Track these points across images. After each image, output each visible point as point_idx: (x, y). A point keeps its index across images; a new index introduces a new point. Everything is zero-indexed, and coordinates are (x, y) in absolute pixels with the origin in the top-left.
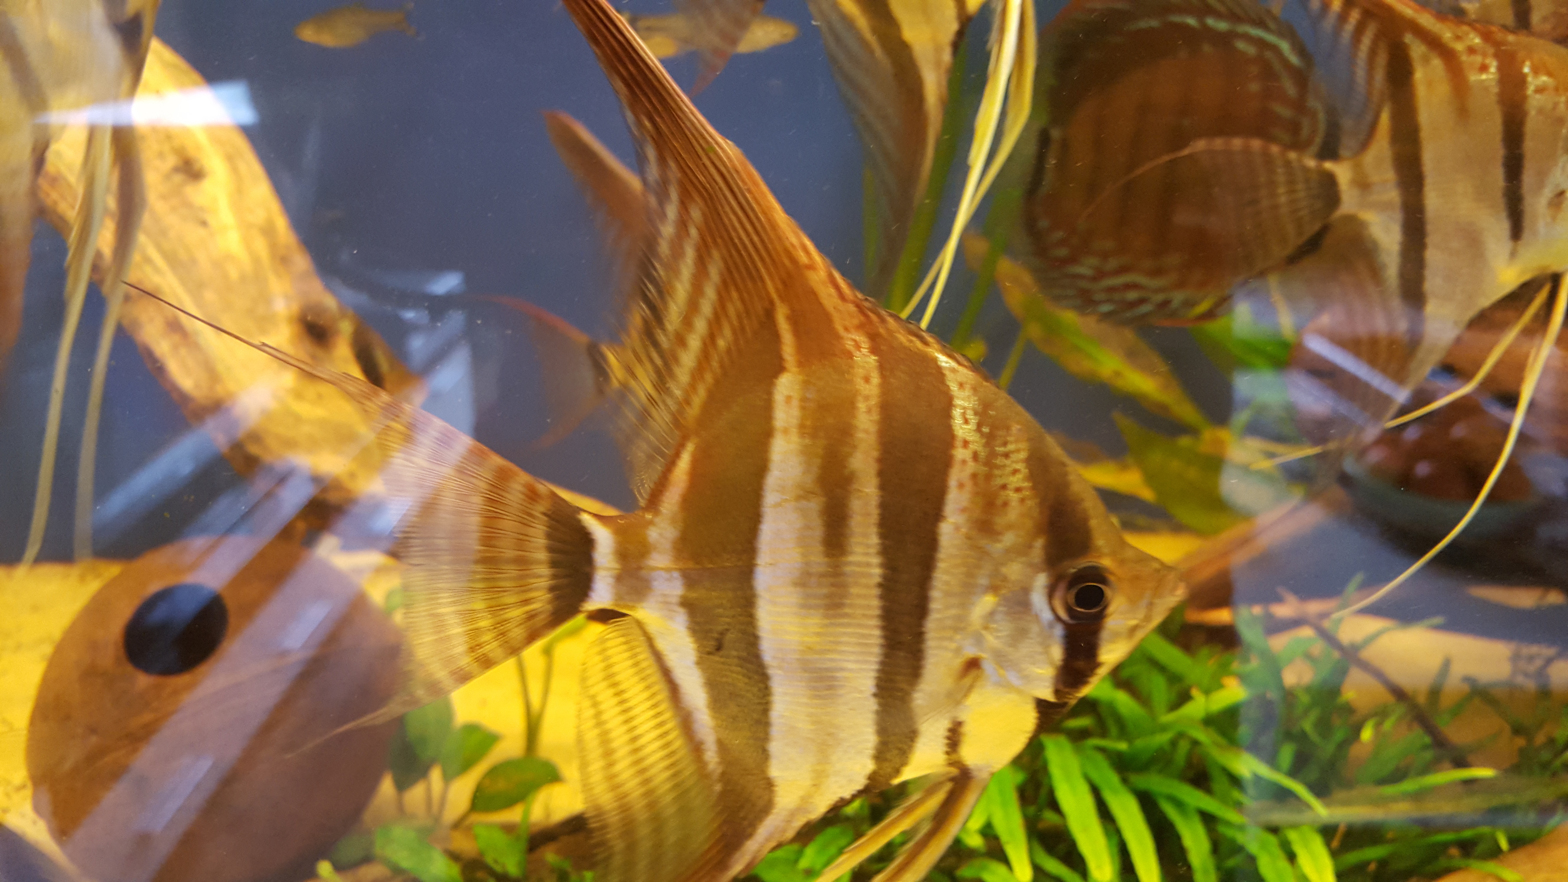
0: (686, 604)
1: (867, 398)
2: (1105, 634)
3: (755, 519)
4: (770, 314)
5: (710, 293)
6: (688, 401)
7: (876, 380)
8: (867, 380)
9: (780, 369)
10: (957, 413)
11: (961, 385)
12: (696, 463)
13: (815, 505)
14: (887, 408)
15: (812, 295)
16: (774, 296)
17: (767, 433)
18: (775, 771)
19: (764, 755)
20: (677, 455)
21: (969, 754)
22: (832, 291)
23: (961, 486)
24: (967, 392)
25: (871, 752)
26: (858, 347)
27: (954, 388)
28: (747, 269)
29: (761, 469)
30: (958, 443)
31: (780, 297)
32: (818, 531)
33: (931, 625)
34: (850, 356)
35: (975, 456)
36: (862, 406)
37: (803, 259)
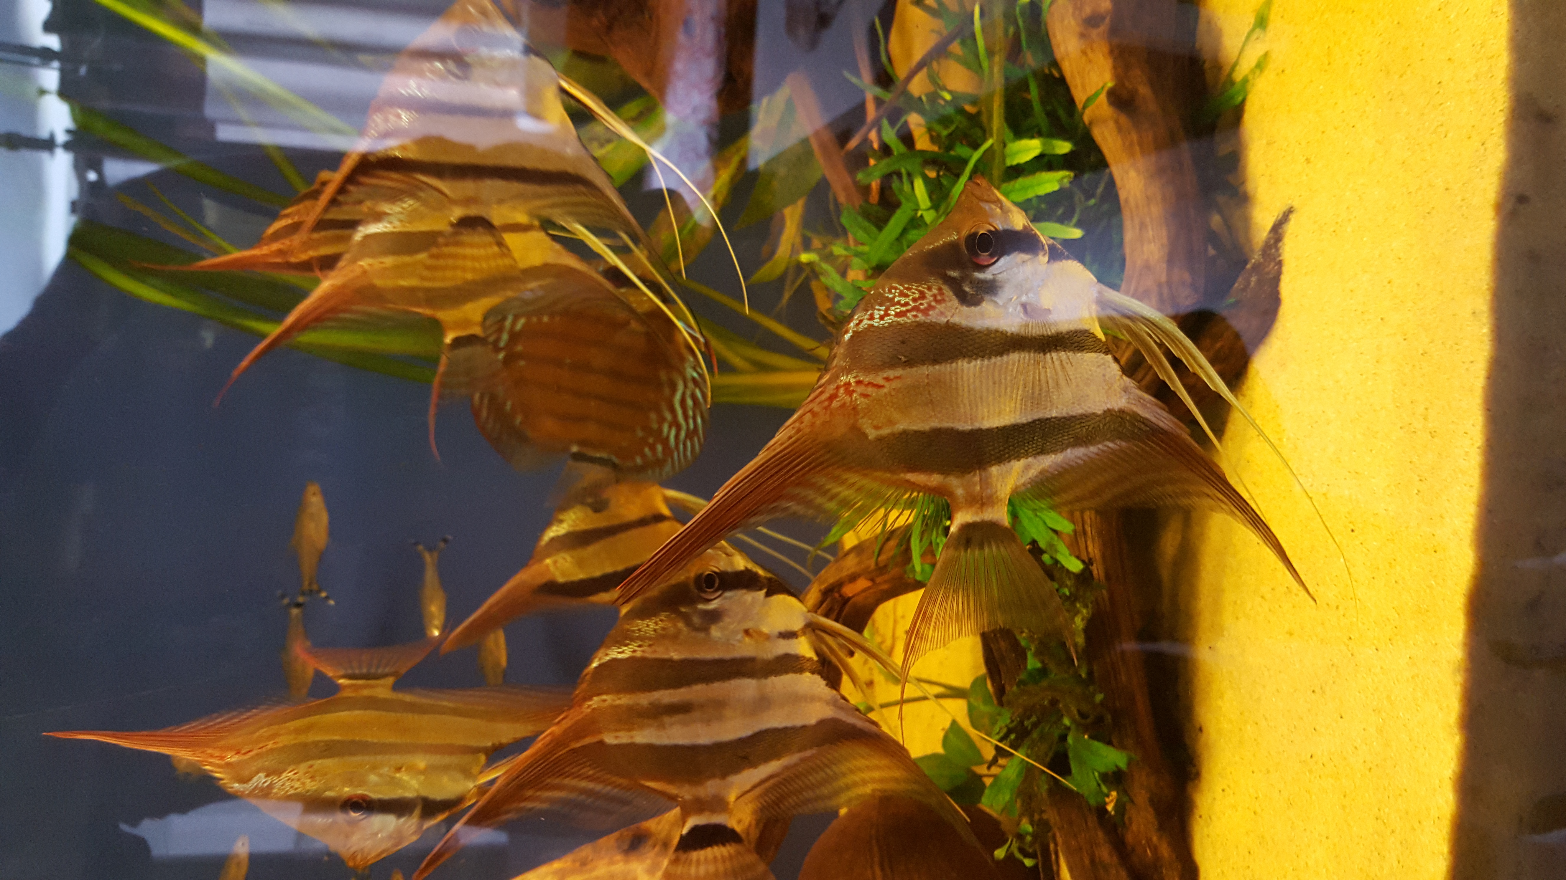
0: (724, 776)
1: (614, 700)
2: (729, 570)
3: (676, 748)
4: (574, 751)
5: (567, 781)
6: (619, 785)
7: (604, 697)
8: (605, 701)
9: (601, 743)
10: (620, 656)
11: (607, 655)
12: (653, 779)
13: (667, 719)
14: (619, 691)
15: (566, 732)
16: (567, 749)
17: (632, 746)
18: (813, 721)
19: (804, 727)
20: (648, 787)
21: (797, 625)
22: (564, 722)
23: (655, 652)
24: (609, 652)
25: (798, 676)
26: (589, 706)
27: (608, 658)
28: (555, 764)
29: (650, 747)
30: (634, 654)
31: (568, 746)
32: (680, 717)
33: (728, 656)
34: (594, 709)
35: (640, 646)
36: (618, 702)
37: (549, 738)
